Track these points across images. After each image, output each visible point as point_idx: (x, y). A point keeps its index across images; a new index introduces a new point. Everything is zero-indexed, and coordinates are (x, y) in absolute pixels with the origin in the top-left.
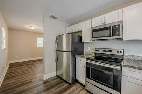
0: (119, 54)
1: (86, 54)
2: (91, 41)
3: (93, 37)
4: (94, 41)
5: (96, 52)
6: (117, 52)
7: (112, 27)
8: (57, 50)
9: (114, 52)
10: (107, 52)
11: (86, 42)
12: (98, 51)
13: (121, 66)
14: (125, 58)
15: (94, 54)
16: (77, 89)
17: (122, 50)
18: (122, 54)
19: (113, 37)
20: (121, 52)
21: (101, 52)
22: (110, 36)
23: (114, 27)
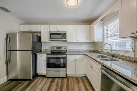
0: (65, 49)
1: (43, 52)
2: (49, 41)
3: (50, 39)
4: (51, 41)
5: (52, 49)
6: (64, 48)
7: (62, 34)
8: (9, 49)
9: (63, 49)
10: (59, 48)
11: (43, 42)
12: (53, 48)
13: (66, 55)
14: (67, 51)
15: (50, 51)
16: (39, 80)
17: (66, 47)
18: (66, 49)
19: (63, 40)
20: (66, 48)
21: (55, 49)
22: (61, 39)
23: (63, 34)
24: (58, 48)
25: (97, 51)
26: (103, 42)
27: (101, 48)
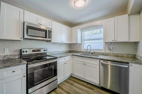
6: (44, 50)
10: (37, 51)
12: (26, 51)
22: (46, 37)
24: (34, 51)
25: (74, 51)
26: (81, 44)
27: (79, 48)
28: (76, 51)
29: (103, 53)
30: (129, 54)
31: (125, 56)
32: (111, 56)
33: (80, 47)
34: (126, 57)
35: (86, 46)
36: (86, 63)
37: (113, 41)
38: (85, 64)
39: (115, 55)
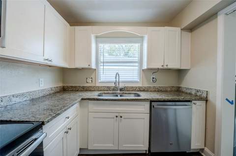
25: (75, 87)
26: (95, 70)
27: (89, 80)
28: (83, 87)
29: (139, 88)
30: (173, 87)
31: (169, 89)
32: (151, 91)
33: (93, 76)
34: (170, 91)
35: (106, 76)
36: (121, 114)
37: (162, 66)
38: (119, 117)
39: (157, 90)
